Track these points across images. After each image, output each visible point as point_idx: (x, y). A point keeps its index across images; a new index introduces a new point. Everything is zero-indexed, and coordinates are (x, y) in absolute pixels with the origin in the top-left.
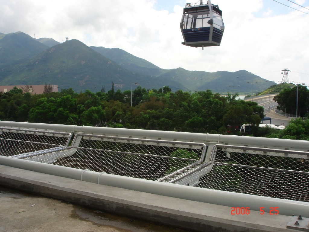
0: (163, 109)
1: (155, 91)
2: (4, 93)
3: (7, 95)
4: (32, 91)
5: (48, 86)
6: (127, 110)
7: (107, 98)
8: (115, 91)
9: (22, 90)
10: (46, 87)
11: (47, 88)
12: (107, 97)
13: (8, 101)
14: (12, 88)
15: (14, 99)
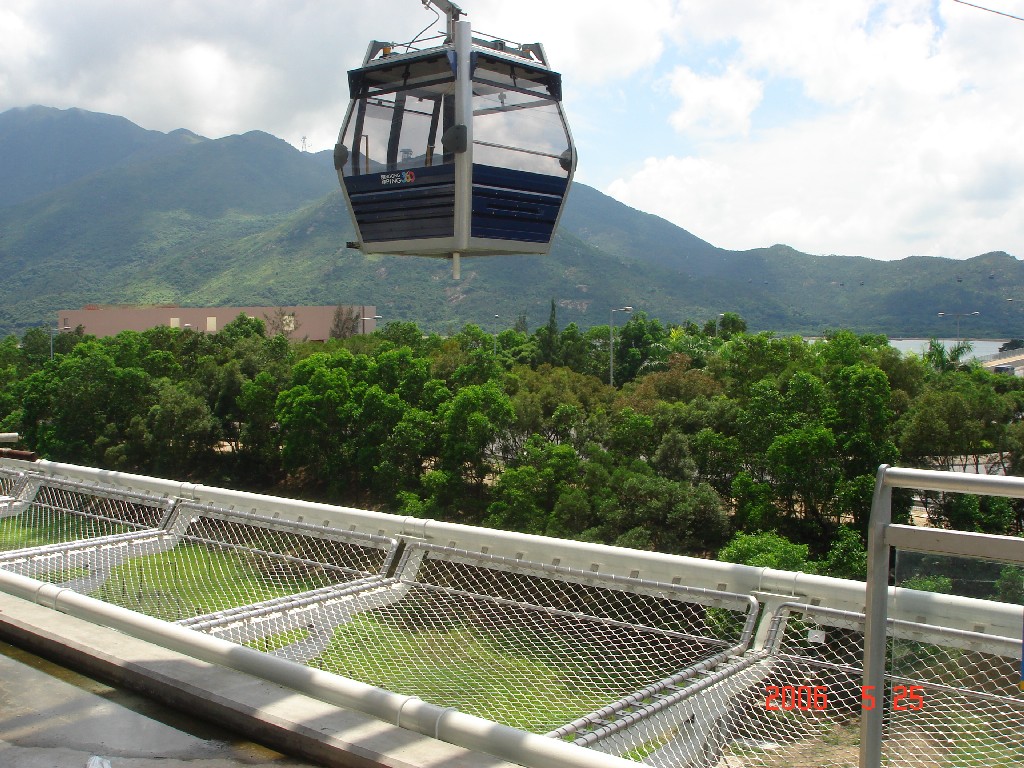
0: (709, 397)
1: (691, 330)
2: (210, 337)
3: (219, 341)
4: (296, 328)
5: (344, 312)
6: (592, 400)
7: (532, 351)
8: (562, 329)
9: (265, 322)
10: (339, 314)
11: (344, 317)
12: (534, 347)
13: (221, 363)
14: (231, 316)
15: (239, 355)
